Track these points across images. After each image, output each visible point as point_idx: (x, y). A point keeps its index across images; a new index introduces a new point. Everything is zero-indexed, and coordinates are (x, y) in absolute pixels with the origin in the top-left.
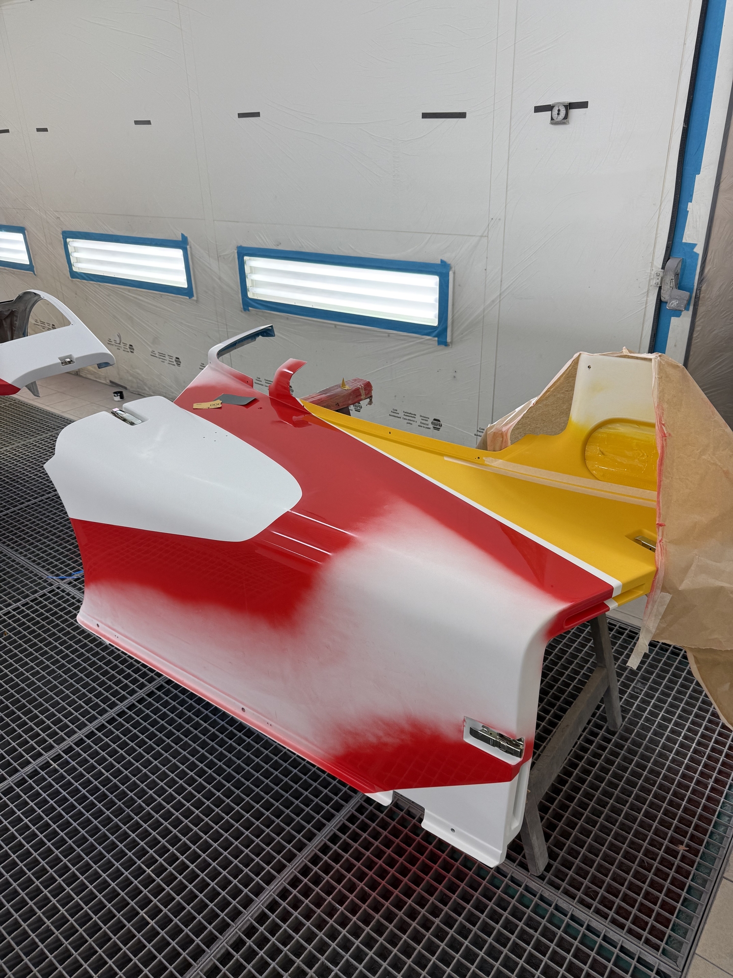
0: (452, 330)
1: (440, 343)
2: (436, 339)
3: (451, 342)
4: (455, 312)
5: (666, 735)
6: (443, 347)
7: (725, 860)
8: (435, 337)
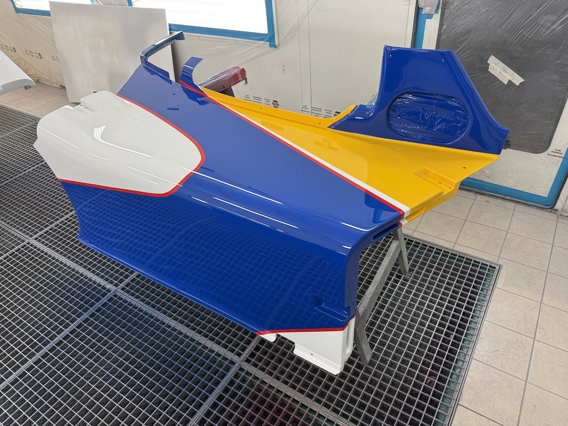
0: (278, 36)
1: (271, 46)
2: (268, 43)
3: (279, 45)
4: (279, 23)
5: (424, 309)
6: (273, 49)
7: (460, 392)
8: (267, 41)
